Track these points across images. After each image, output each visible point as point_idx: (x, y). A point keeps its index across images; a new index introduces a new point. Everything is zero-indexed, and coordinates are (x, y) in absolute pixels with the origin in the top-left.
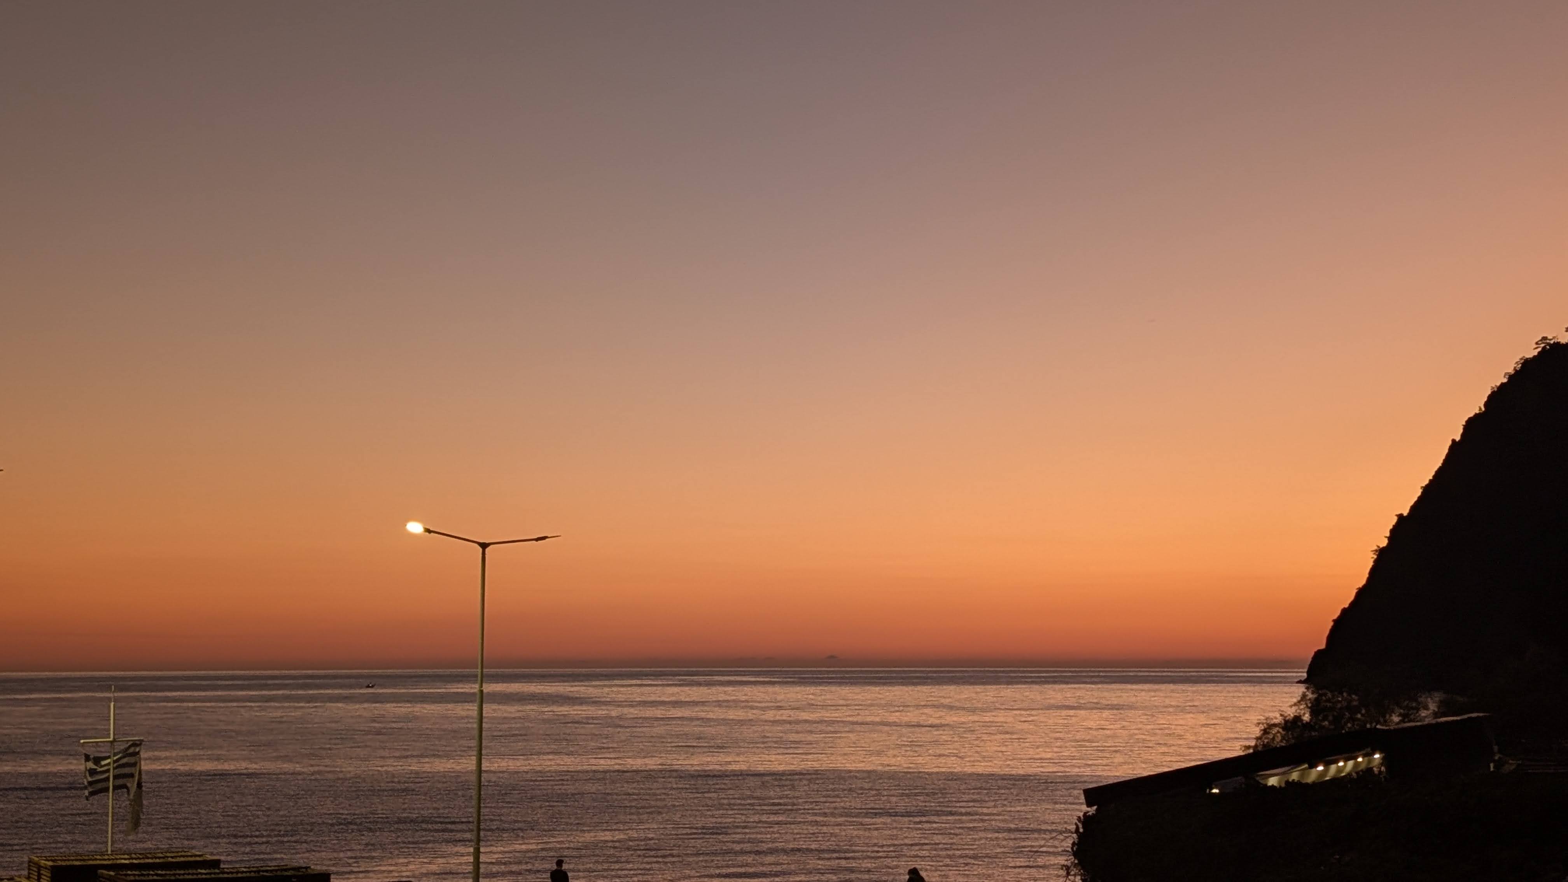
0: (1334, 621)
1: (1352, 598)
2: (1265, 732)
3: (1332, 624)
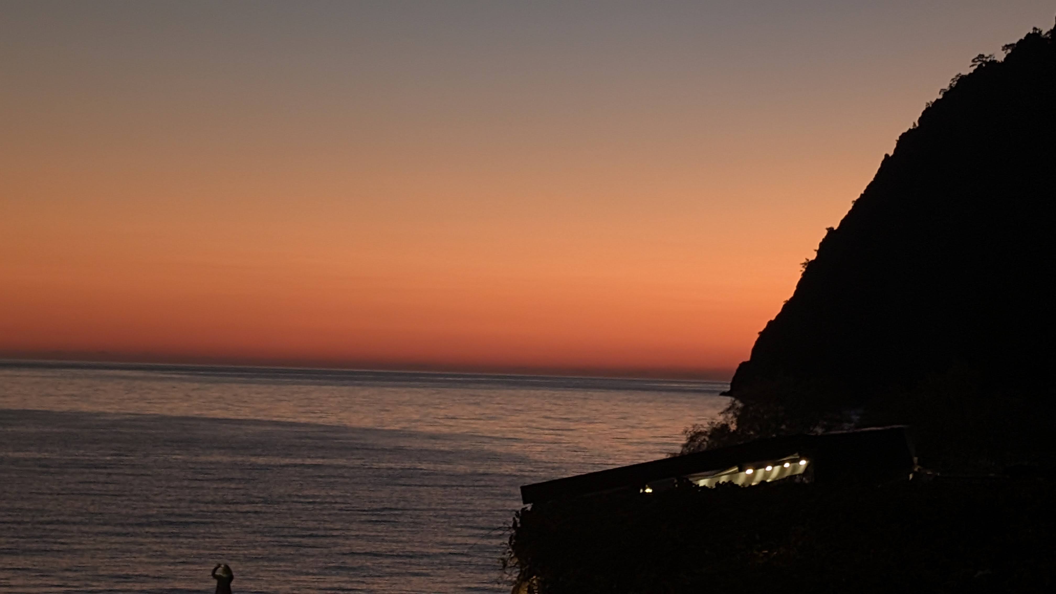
0: (760, 333)
1: (779, 310)
2: (692, 439)
3: (758, 336)
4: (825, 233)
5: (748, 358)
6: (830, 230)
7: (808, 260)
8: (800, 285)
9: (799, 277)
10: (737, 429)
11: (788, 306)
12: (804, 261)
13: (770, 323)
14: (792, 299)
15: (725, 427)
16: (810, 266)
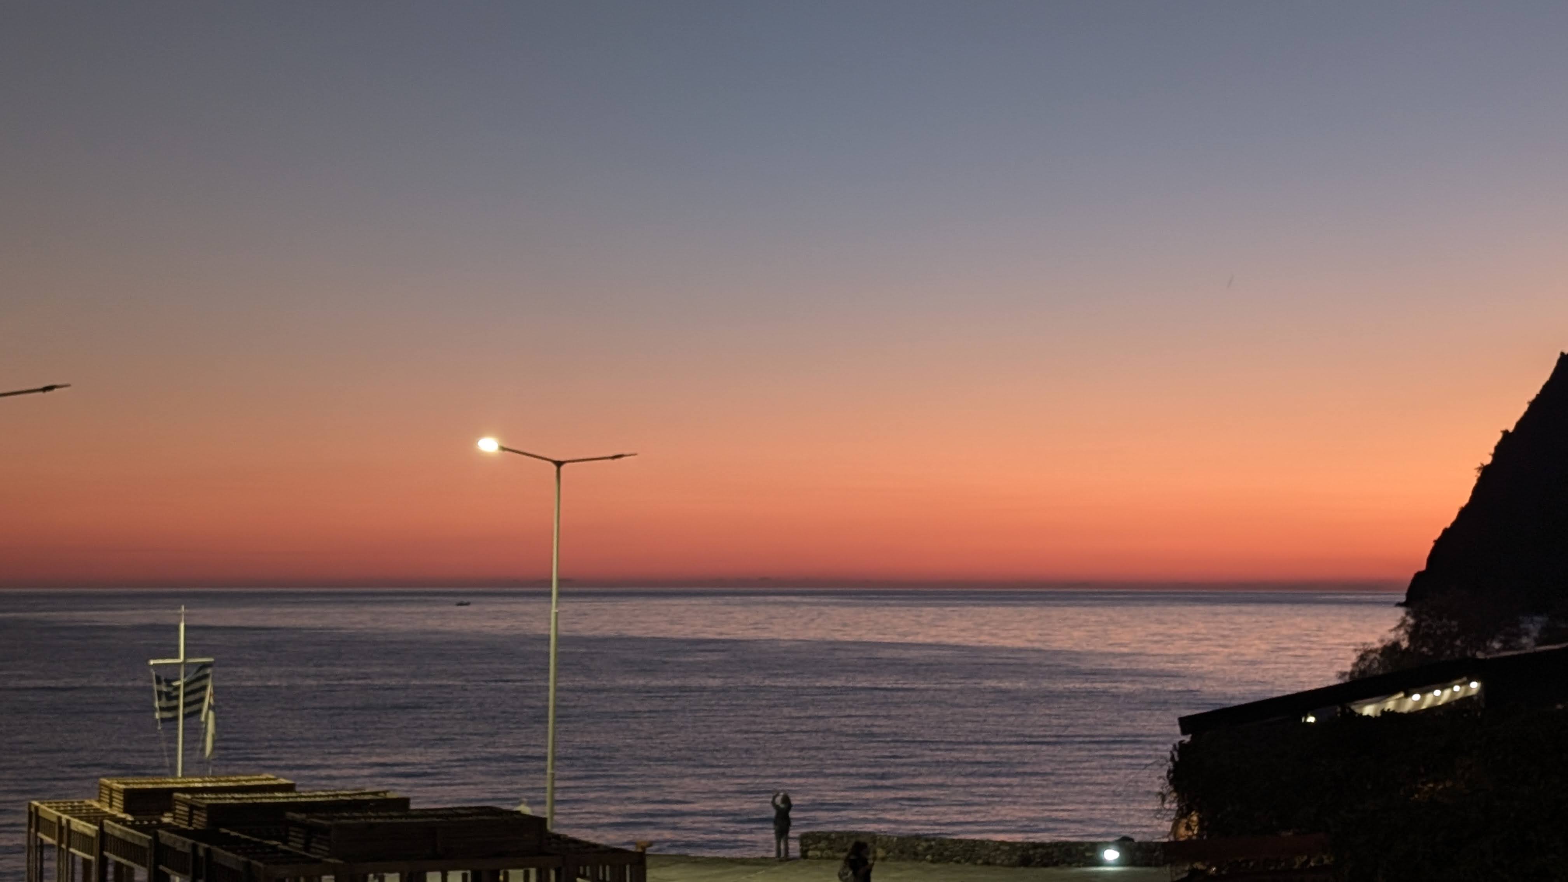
2: (1362, 658)
4: (1499, 436)
5: (1423, 567)
6: (1506, 433)
7: (1482, 464)
8: (1476, 490)
9: (1473, 482)
10: (1410, 646)
11: (1464, 513)
12: (1479, 465)
13: (1446, 532)
14: (1467, 506)
15: (1396, 645)
16: (1486, 471)
